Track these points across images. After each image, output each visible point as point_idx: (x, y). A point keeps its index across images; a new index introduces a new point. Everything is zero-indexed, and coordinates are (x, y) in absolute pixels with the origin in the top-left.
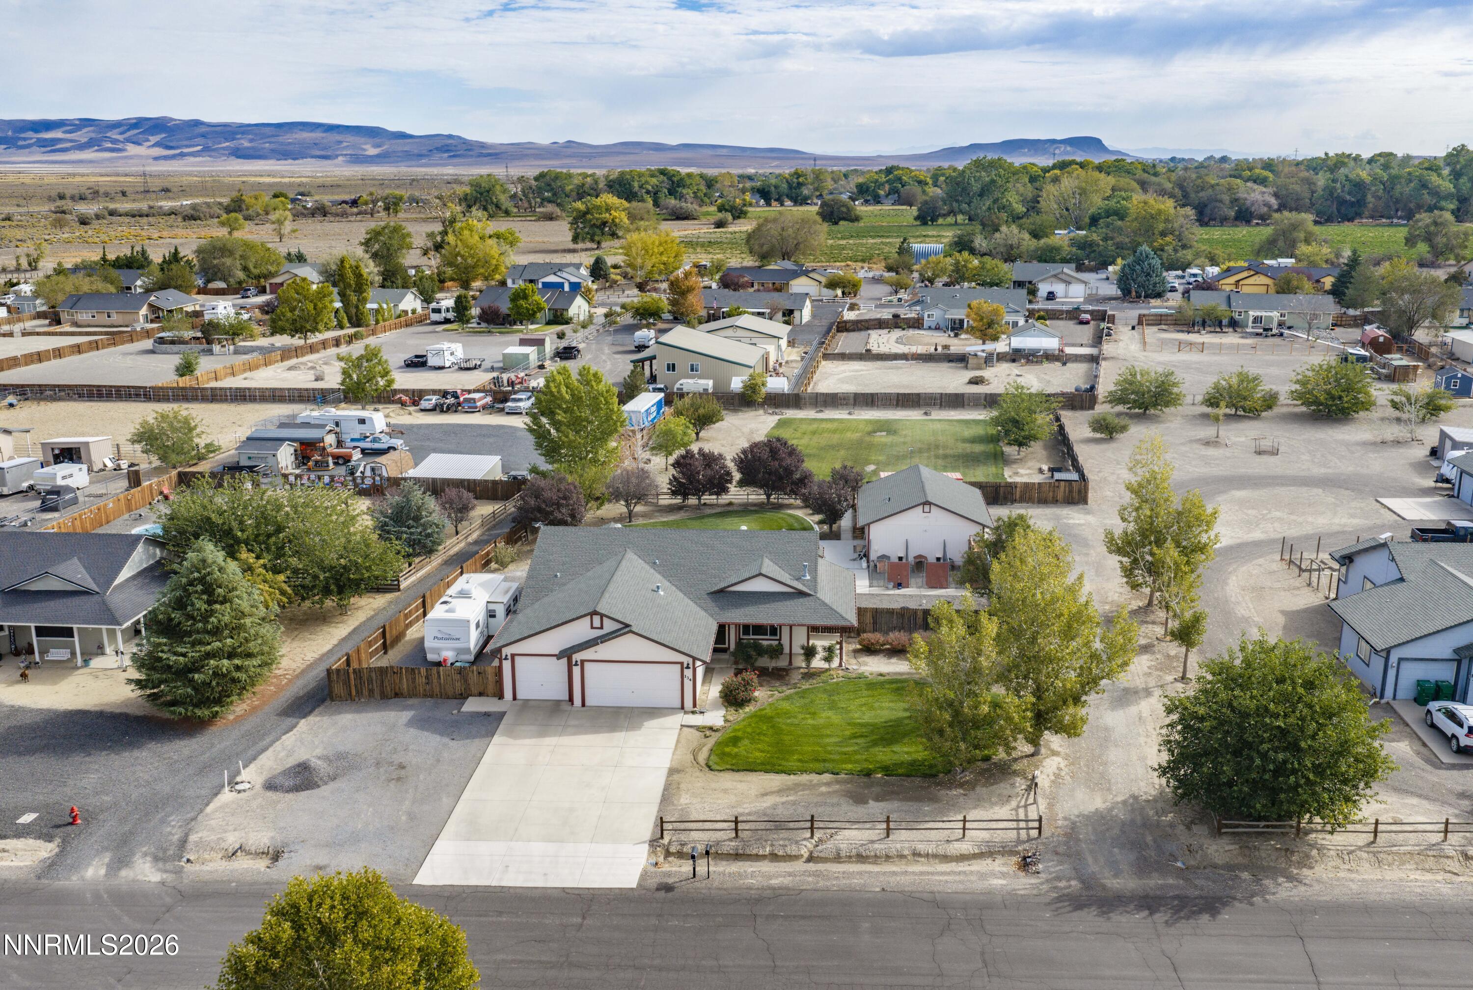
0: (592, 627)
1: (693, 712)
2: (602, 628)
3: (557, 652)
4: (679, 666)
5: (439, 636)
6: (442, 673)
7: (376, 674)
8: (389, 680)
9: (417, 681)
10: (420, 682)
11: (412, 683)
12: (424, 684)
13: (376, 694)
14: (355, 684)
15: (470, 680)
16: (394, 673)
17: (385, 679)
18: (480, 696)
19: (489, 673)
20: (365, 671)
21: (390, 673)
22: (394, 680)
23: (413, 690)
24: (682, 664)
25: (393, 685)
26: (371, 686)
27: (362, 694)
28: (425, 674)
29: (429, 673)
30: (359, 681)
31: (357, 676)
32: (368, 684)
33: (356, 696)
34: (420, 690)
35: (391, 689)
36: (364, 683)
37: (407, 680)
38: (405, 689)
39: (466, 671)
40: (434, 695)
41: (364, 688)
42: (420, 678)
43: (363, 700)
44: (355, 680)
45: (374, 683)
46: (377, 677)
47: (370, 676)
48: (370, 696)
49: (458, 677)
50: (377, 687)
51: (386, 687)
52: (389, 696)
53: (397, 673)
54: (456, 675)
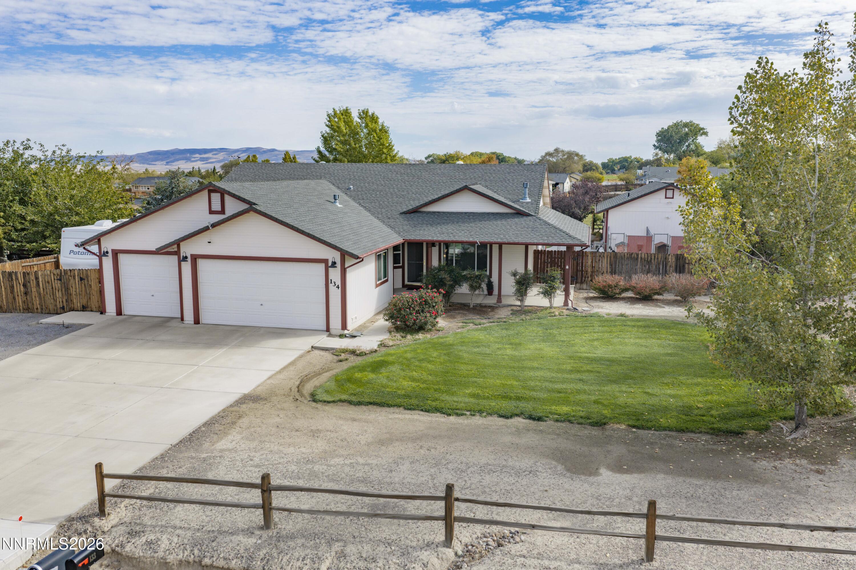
0: (211, 212)
1: (341, 336)
2: (223, 212)
4: (322, 266)
5: (76, 250)
6: (40, 280)
9: (15, 290)
10: (19, 291)
11: (11, 293)
12: (22, 294)
15: (71, 289)
18: (83, 311)
19: (92, 278)
23: (12, 303)
24: (325, 262)
28: (23, 280)
29: (27, 279)
34: (19, 303)
37: (5, 289)
38: (4, 301)
39: (67, 277)
40: (34, 308)
42: (18, 285)
49: (59, 285)
54: (56, 281)
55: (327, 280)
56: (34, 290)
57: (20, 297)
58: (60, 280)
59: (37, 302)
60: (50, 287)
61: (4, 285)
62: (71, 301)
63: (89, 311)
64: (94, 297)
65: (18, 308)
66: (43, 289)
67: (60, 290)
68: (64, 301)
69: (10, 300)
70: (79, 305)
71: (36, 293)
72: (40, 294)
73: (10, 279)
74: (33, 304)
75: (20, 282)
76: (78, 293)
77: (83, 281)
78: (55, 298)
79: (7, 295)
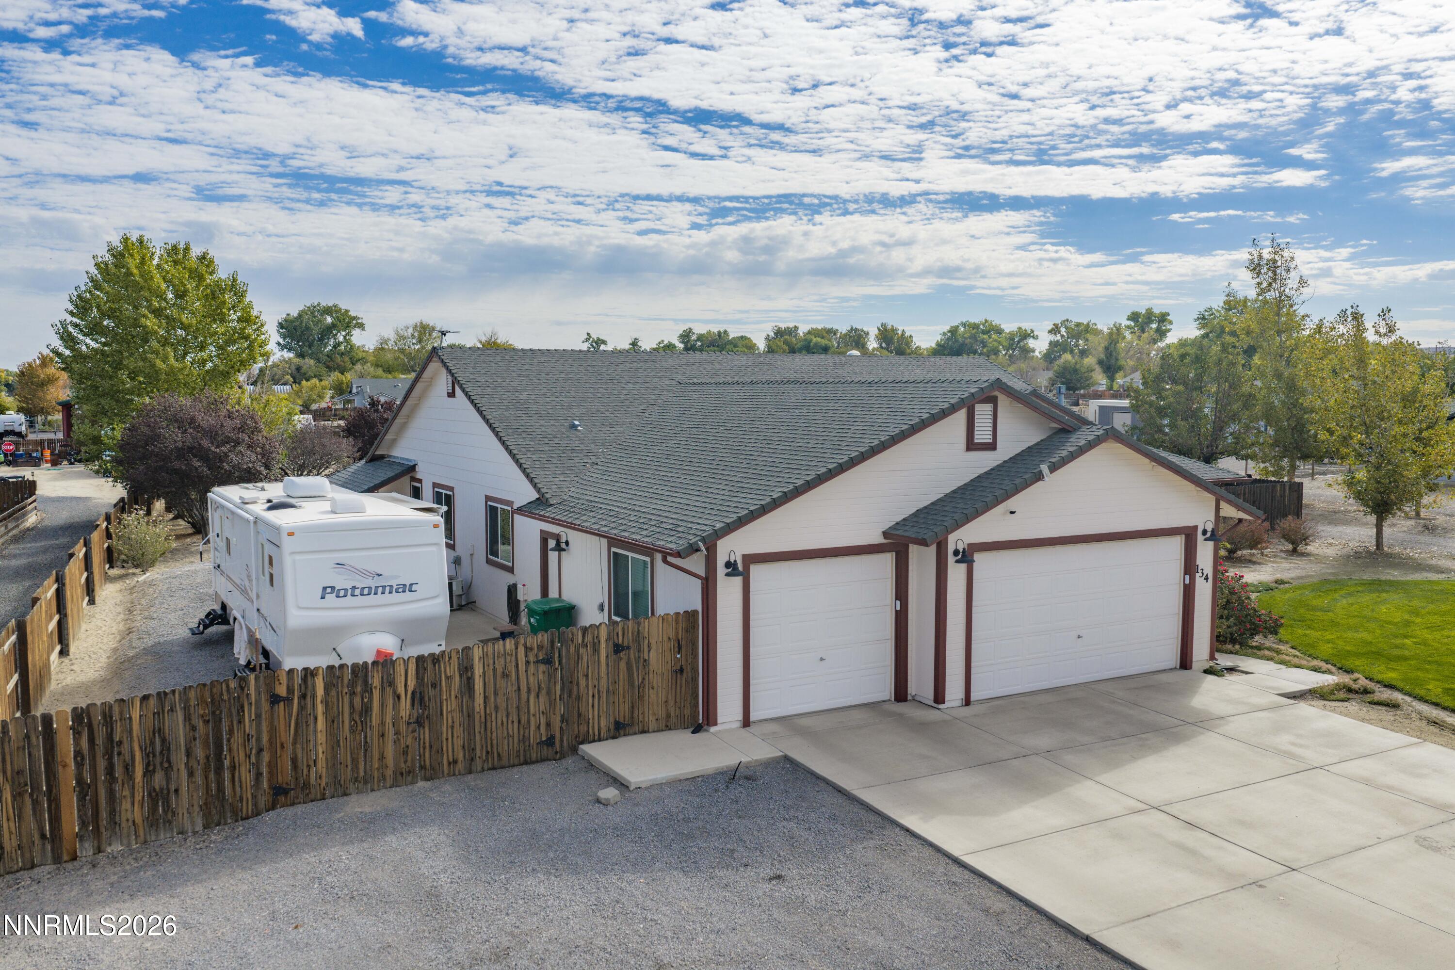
0: (971, 445)
2: (993, 445)
3: (875, 537)
4: (1177, 544)
5: (342, 582)
6: (478, 670)
7: (187, 718)
8: (248, 738)
9: (375, 720)
10: (389, 720)
11: (353, 731)
12: (403, 728)
13: (182, 810)
14: (80, 781)
15: (583, 682)
16: (275, 699)
17: (231, 732)
18: (614, 738)
19: (653, 642)
20: (136, 714)
21: (258, 702)
22: (273, 731)
23: (356, 762)
24: (1189, 534)
25: (266, 757)
26: (158, 779)
27: (114, 822)
28: (412, 683)
29: (428, 677)
30: (102, 764)
31: (92, 740)
32: (148, 772)
33: (80, 837)
34: (382, 758)
35: (259, 775)
36: (128, 769)
37: (332, 721)
38: (321, 763)
39: (572, 649)
40: (440, 764)
41: (126, 793)
42: (390, 702)
43: (116, 847)
44: (79, 765)
45: (179, 759)
46: (194, 728)
47: (159, 730)
48: (153, 822)
49: (541, 676)
50: (191, 774)
51: (233, 768)
52: (247, 807)
53: (288, 700)
54: (532, 667)
55: (1190, 567)
56: (450, 705)
57: (390, 736)
59: (454, 744)
60: (511, 689)
61: (326, 713)
62: (579, 715)
63: (635, 734)
64: (653, 692)
65: (376, 774)
66: (485, 697)
67: (543, 692)
68: (556, 721)
69: (344, 755)
70: (603, 723)
71: (457, 715)
72: (470, 716)
73: (359, 689)
74: (440, 751)
75: (401, 690)
76: (603, 689)
77: (622, 655)
78: (524, 719)
79: (334, 743)
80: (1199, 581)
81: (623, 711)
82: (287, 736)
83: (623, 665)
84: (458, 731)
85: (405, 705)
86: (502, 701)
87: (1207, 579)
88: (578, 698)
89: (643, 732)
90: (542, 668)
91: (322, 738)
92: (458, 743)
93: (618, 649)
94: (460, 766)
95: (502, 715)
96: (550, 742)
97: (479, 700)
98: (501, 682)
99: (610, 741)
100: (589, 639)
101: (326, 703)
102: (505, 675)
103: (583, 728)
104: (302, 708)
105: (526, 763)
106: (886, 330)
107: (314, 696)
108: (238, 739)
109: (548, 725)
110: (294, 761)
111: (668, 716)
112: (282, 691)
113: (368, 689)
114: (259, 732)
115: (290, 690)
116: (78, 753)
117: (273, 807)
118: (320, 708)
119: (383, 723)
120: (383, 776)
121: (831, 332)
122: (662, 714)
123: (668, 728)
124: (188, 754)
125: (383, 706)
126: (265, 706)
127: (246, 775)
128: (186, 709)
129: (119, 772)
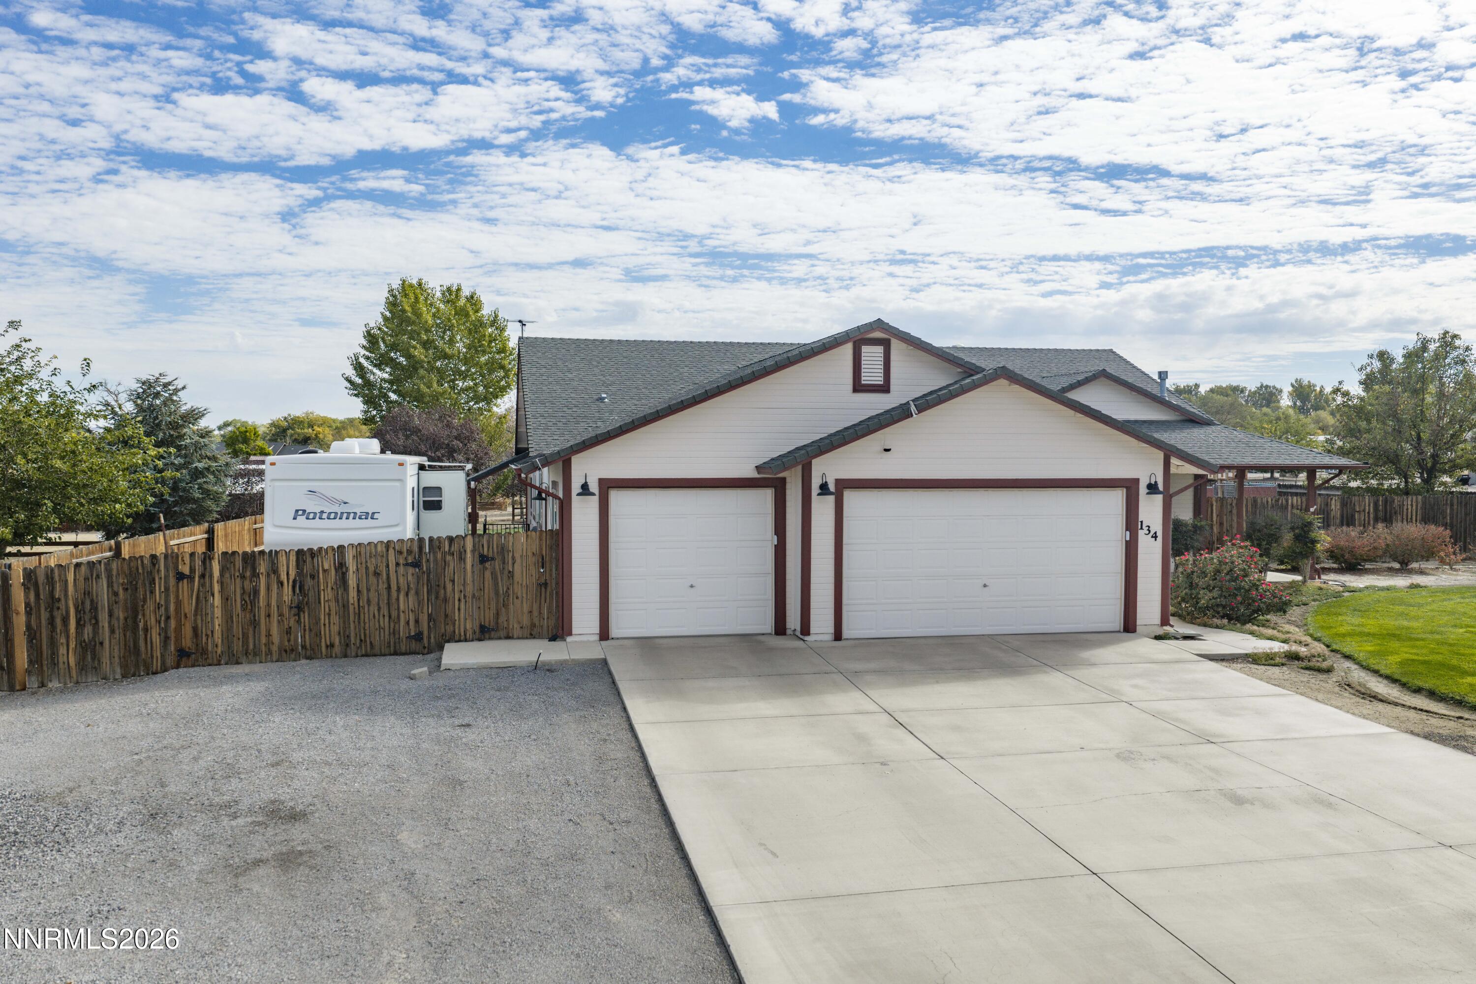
0: (858, 387)
2: (884, 388)
4: (1118, 497)
5: (312, 506)
6: (352, 567)
7: (110, 585)
8: (159, 606)
9: (262, 602)
10: (274, 603)
11: (244, 609)
12: (286, 611)
13: (105, 660)
14: (29, 626)
15: (449, 586)
16: (180, 576)
17: (145, 600)
18: (480, 640)
19: (517, 556)
20: (71, 577)
21: (167, 577)
22: (179, 603)
23: (245, 636)
24: (1130, 486)
25: (173, 623)
26: (88, 631)
27: (54, 663)
28: (293, 573)
29: (307, 568)
30: (44, 615)
31: (37, 595)
32: (80, 625)
33: (28, 672)
34: (269, 635)
35: (167, 639)
36: (65, 620)
37: (226, 599)
38: (218, 635)
39: (439, 556)
40: (319, 645)
41: (63, 640)
42: (275, 587)
43: (54, 684)
44: (28, 613)
45: (104, 617)
46: (116, 594)
47: (87, 593)
48: (82, 668)
49: (410, 578)
50: (112, 631)
51: (146, 630)
52: (157, 664)
53: (191, 578)
54: (401, 569)
55: (1132, 522)
56: (327, 595)
57: (275, 617)
58: (416, 564)
59: (331, 630)
60: (382, 586)
61: (222, 591)
62: (446, 616)
63: (500, 638)
64: (518, 602)
65: (263, 648)
66: (359, 591)
67: (412, 592)
68: (424, 619)
69: (237, 630)
70: (469, 626)
71: (333, 604)
72: (345, 606)
73: (248, 574)
74: (318, 635)
75: (284, 577)
76: (469, 594)
77: (487, 565)
78: (394, 614)
79: (228, 618)
80: (1144, 539)
81: (488, 617)
82: (189, 607)
83: (488, 574)
84: (335, 619)
85: (287, 590)
86: (373, 595)
87: (1155, 537)
88: (445, 600)
89: (508, 637)
90: (411, 570)
91: (218, 612)
92: (335, 629)
93: (483, 559)
94: (337, 649)
95: (374, 608)
96: (418, 637)
97: (353, 594)
98: (373, 580)
99: (476, 644)
100: (455, 548)
101: (221, 583)
102: (377, 574)
103: (450, 628)
104: (202, 585)
105: (396, 653)
106: (1301, 386)
107: (211, 576)
108: (150, 606)
109: (417, 621)
110: (195, 629)
111: (533, 625)
112: (186, 570)
113: (255, 575)
114: (167, 601)
115: (192, 570)
116: (27, 605)
117: (177, 666)
118: (216, 588)
119: (269, 605)
120: (269, 652)
121: (1236, 390)
122: (526, 621)
123: (532, 636)
124: (111, 615)
125: (268, 588)
126: (172, 581)
127: (156, 639)
128: (109, 577)
129: (58, 621)
